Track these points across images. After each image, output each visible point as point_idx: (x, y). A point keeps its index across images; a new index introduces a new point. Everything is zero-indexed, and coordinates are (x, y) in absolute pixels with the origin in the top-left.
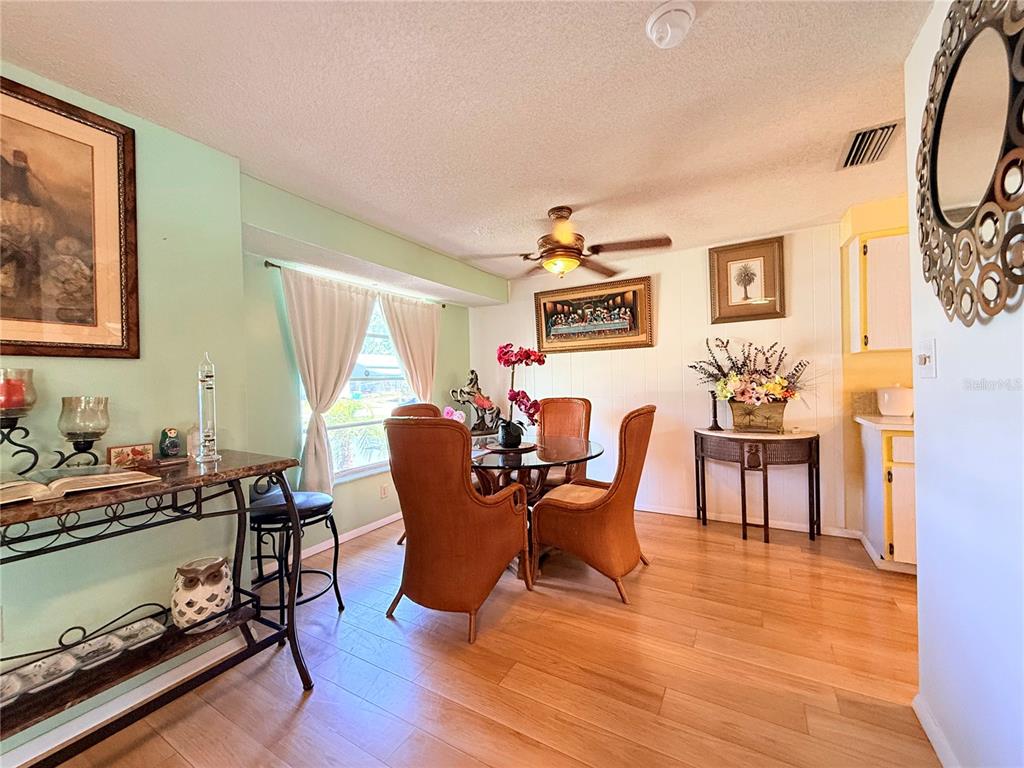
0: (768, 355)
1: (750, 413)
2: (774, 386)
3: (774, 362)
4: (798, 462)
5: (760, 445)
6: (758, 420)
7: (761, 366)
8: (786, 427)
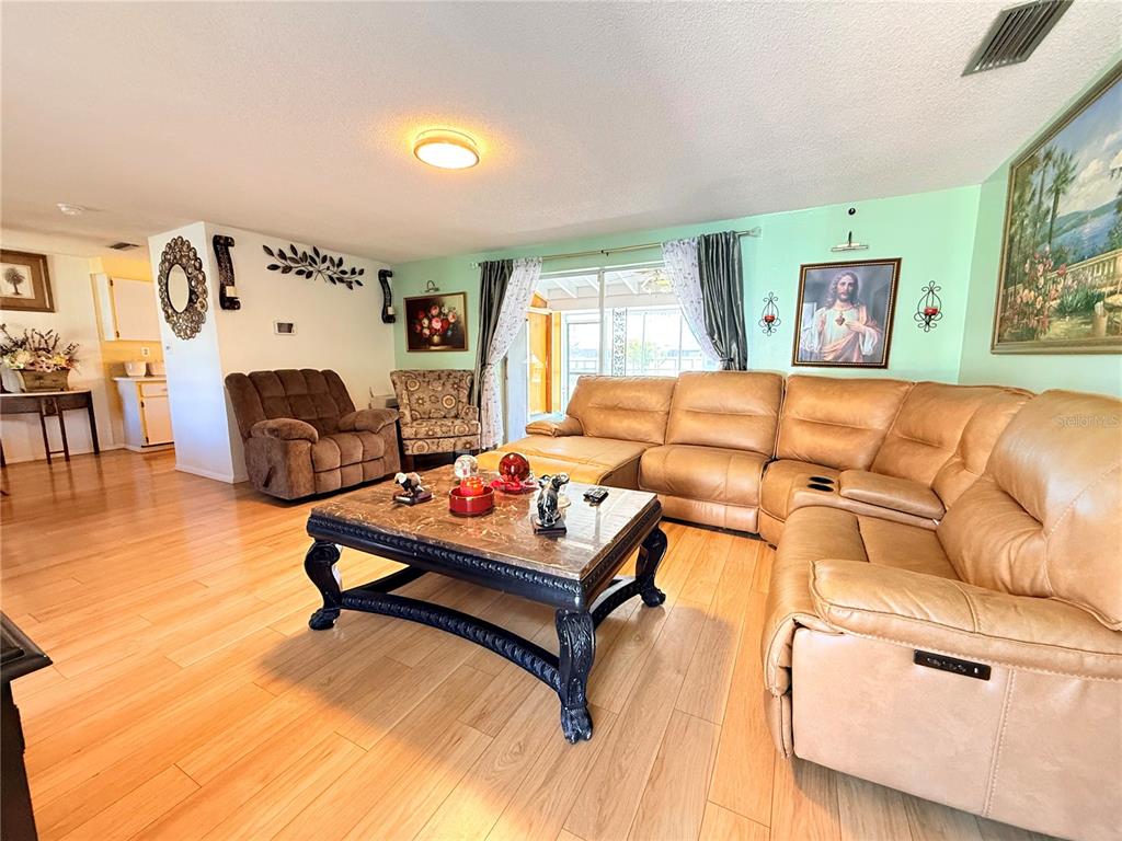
0: (46, 338)
1: (40, 378)
2: (59, 360)
3: (51, 343)
4: (81, 408)
5: (54, 399)
6: (48, 382)
7: (43, 345)
8: (70, 386)
